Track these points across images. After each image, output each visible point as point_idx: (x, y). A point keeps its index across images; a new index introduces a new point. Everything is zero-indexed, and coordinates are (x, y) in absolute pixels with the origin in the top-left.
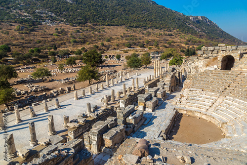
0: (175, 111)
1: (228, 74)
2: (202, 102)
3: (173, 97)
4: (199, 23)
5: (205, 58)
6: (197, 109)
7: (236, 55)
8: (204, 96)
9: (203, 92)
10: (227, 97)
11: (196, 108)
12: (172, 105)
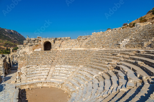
0: (17, 88)
1: (51, 52)
2: (40, 74)
3: (9, 78)
4: (12, 34)
5: (30, 46)
6: (38, 80)
7: (51, 41)
8: (40, 69)
9: (38, 66)
10: (56, 66)
11: (36, 80)
12: (12, 85)
